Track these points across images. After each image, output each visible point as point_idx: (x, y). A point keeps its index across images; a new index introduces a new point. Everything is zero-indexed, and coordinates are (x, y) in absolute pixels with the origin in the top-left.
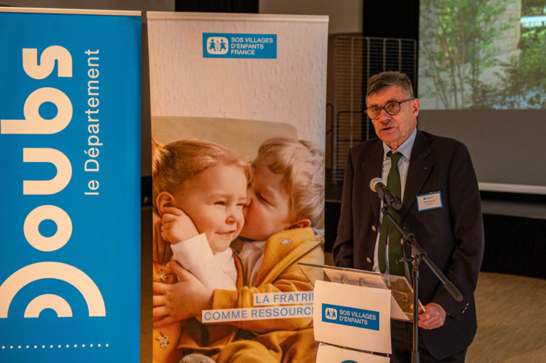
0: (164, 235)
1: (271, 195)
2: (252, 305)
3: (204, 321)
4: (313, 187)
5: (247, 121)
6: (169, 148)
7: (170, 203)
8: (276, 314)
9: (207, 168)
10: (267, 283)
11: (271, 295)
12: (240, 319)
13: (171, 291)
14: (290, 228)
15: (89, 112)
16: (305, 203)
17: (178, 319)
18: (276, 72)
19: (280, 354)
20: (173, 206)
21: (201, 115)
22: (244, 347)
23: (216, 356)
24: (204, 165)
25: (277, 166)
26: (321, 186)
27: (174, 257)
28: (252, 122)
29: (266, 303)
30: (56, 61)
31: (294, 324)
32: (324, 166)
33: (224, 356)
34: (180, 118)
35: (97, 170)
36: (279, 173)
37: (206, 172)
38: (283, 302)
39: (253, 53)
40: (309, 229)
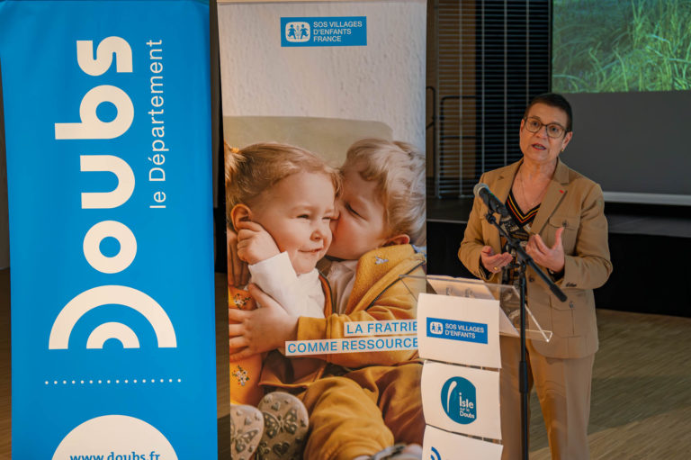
0: (240, 254)
1: (362, 206)
2: (343, 336)
3: (288, 354)
4: (413, 196)
5: (332, 120)
6: (244, 153)
7: (247, 217)
8: (371, 346)
9: (288, 175)
10: (360, 310)
11: (364, 324)
12: (330, 352)
13: (249, 319)
14: (385, 246)
15: (152, 113)
16: (402, 215)
17: (259, 351)
18: (366, 61)
19: (376, 394)
20: (250, 221)
21: (281, 115)
22: (334, 384)
23: (303, 394)
24: (285, 173)
25: (369, 171)
26: (421, 196)
27: (253, 280)
28: (339, 120)
29: (359, 333)
30: (114, 55)
31: (392, 358)
32: (425, 171)
33: (312, 395)
34: (255, 118)
35: (164, 179)
36: (371, 180)
37: (287, 180)
38: (379, 333)
39: (338, 39)
40: (408, 246)
